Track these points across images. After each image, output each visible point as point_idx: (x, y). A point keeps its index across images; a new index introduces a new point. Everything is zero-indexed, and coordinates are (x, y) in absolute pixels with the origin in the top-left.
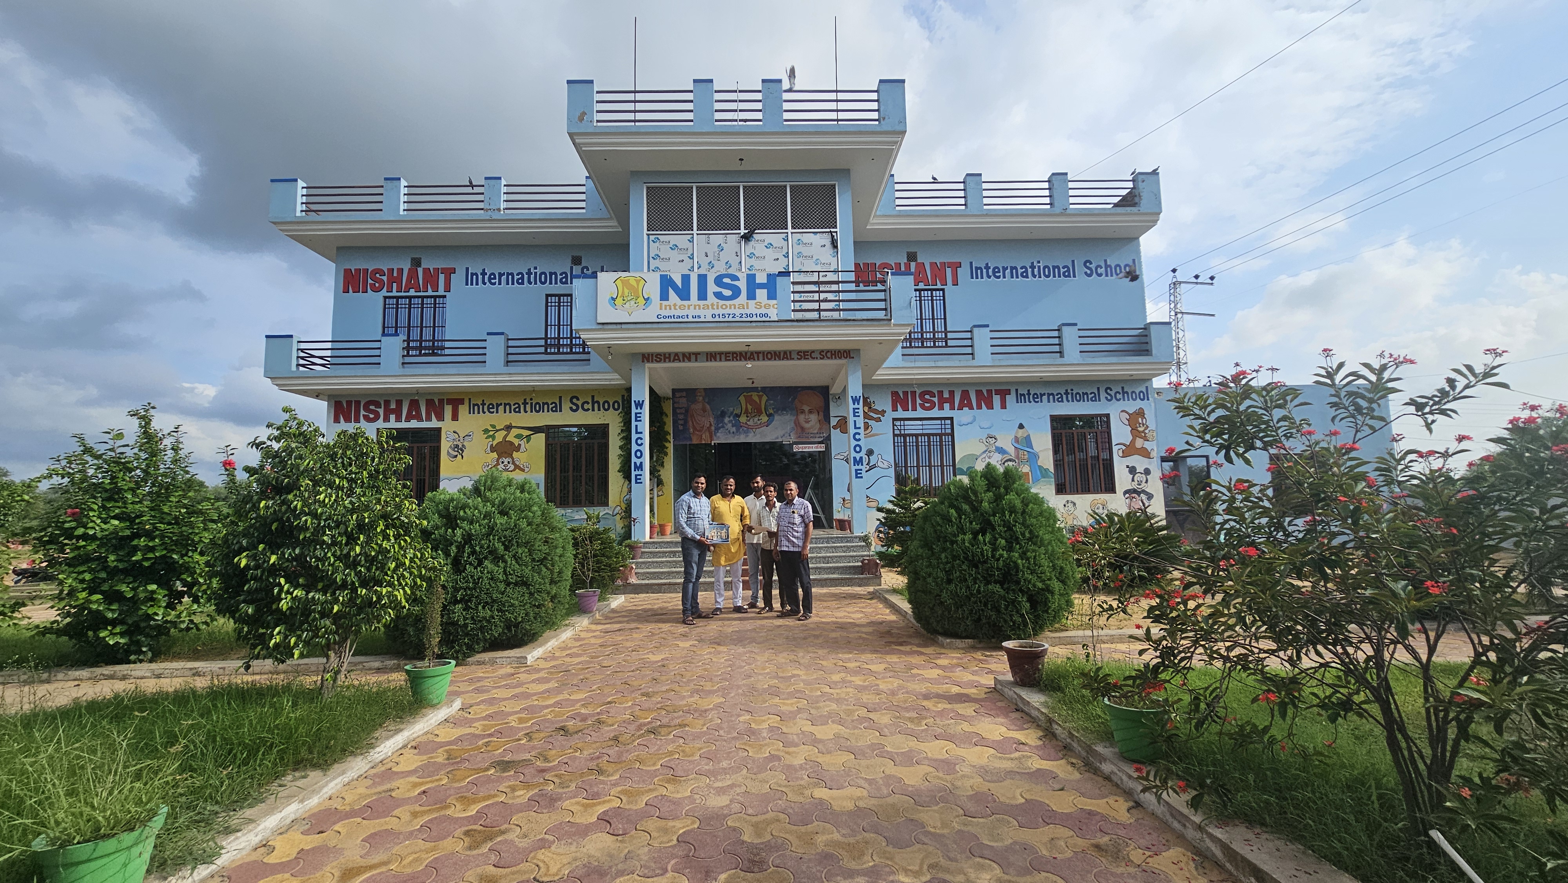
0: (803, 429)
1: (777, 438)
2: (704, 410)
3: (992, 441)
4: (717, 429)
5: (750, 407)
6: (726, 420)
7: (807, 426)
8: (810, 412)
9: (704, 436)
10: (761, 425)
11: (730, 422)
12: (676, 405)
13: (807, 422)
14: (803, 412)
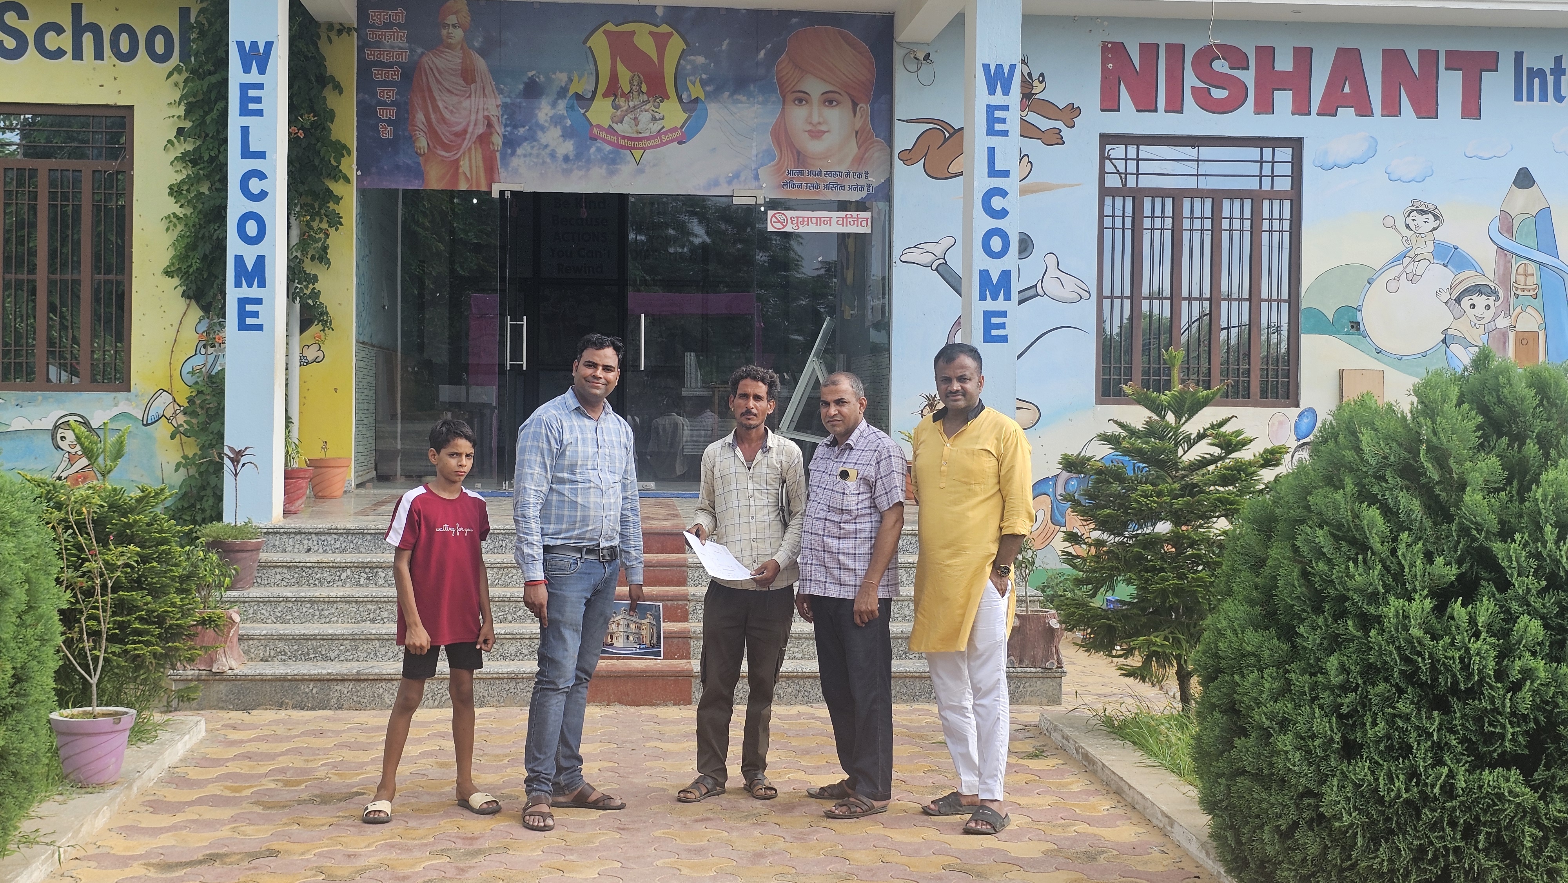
0: (800, 157)
1: (716, 183)
2: (468, 75)
3: (1425, 223)
4: (511, 143)
5: (624, 75)
6: (544, 111)
7: (814, 147)
8: (829, 101)
9: (464, 166)
10: (661, 138)
11: (556, 120)
12: (371, 55)
13: (816, 134)
14: (802, 99)
